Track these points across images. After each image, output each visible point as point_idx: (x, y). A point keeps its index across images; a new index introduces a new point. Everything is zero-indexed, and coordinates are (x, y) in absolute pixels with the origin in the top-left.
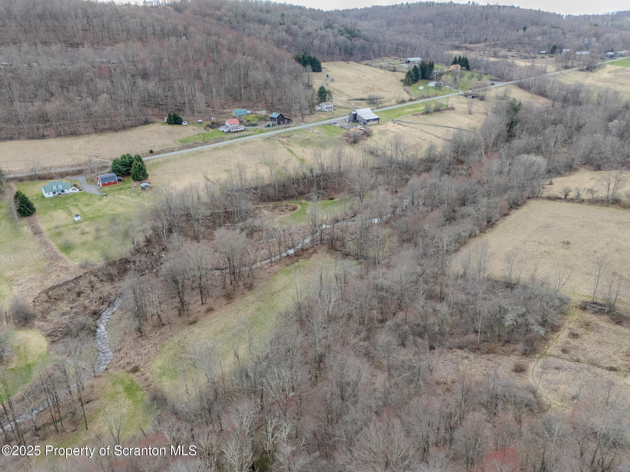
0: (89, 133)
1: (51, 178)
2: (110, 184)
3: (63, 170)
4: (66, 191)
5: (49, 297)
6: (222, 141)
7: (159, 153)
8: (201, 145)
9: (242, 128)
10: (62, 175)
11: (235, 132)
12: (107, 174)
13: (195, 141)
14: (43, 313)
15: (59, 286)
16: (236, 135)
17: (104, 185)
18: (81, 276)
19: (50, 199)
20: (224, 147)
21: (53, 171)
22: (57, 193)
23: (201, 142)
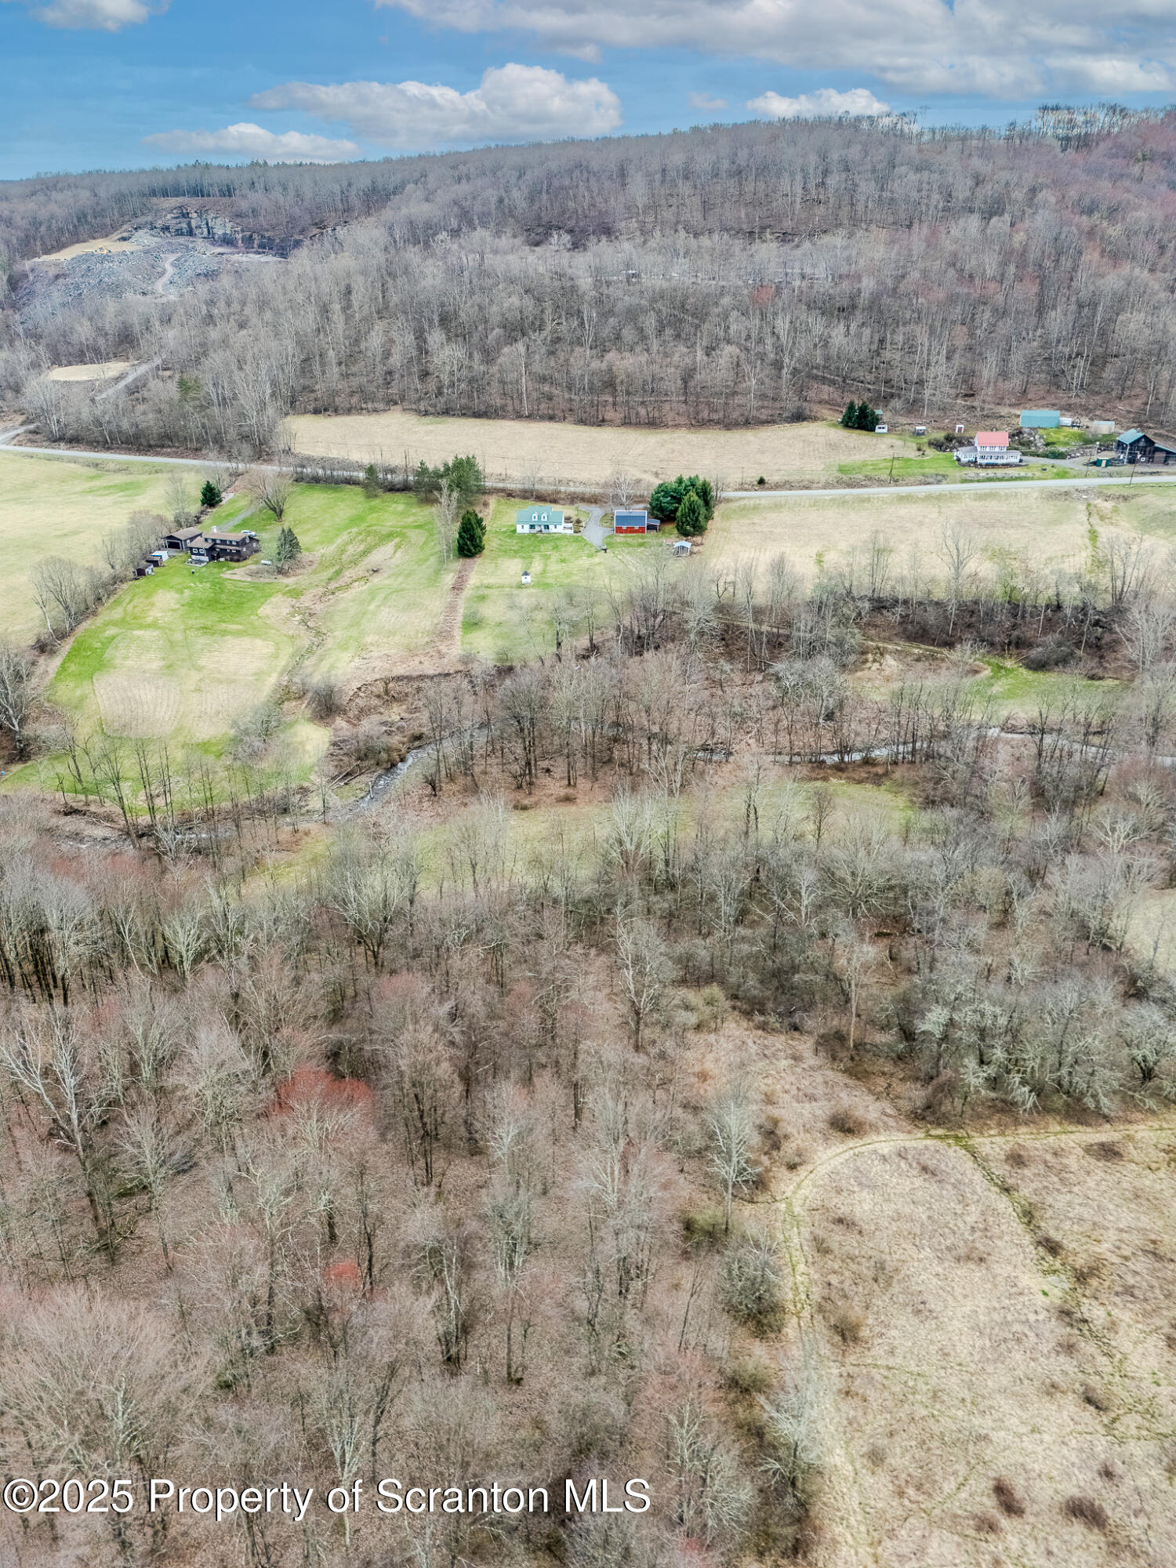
0: (677, 426)
1: (555, 501)
2: (631, 530)
3: (580, 489)
4: (552, 528)
5: (387, 692)
6: (939, 482)
7: (777, 486)
8: (881, 483)
9: (1015, 457)
10: (574, 499)
11: (988, 466)
12: (640, 510)
13: (873, 474)
14: (361, 711)
15: (409, 678)
16: (991, 472)
17: (619, 530)
18: (448, 675)
19: (523, 537)
20: (929, 498)
21: (563, 489)
22: (537, 529)
23: (885, 476)
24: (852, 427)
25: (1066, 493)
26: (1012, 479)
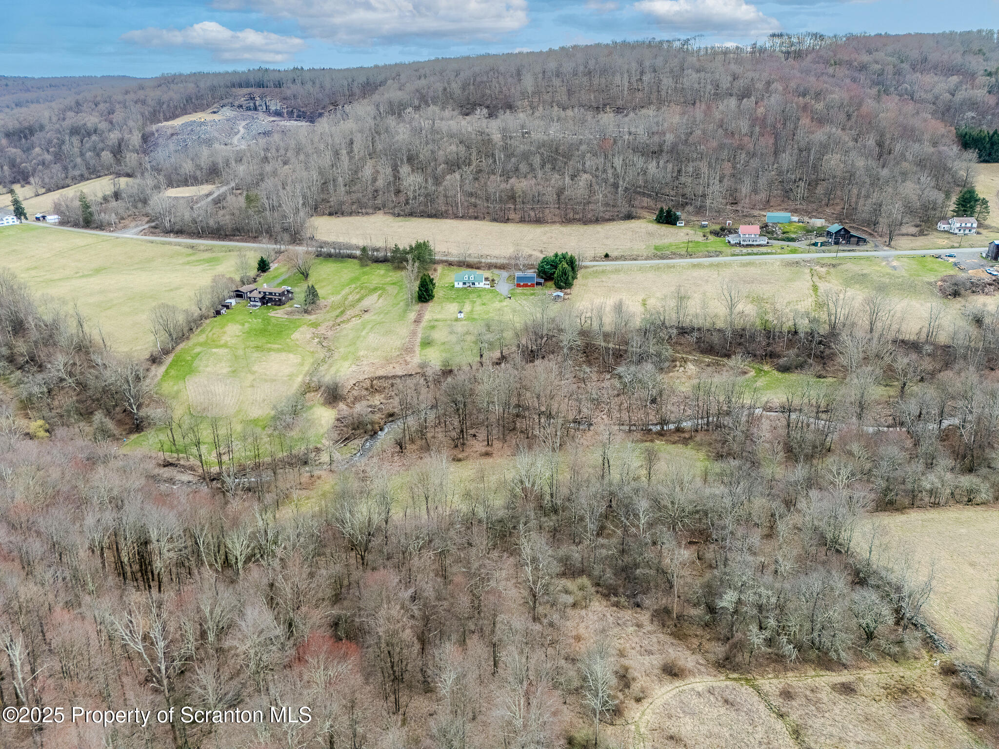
0: (554, 222)
1: (478, 268)
2: (526, 286)
3: (494, 261)
4: (476, 284)
5: (372, 386)
6: (717, 256)
7: (616, 259)
8: (681, 256)
9: (764, 240)
10: (490, 266)
11: (748, 246)
12: (531, 273)
13: (676, 251)
14: (356, 398)
15: (386, 378)
16: (749, 250)
17: (518, 285)
18: (411, 375)
19: (458, 290)
20: (711, 265)
21: (483, 260)
22: (468, 285)
23: (683, 252)
24: (662, 223)
25: (797, 263)
26: (763, 254)
